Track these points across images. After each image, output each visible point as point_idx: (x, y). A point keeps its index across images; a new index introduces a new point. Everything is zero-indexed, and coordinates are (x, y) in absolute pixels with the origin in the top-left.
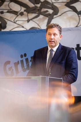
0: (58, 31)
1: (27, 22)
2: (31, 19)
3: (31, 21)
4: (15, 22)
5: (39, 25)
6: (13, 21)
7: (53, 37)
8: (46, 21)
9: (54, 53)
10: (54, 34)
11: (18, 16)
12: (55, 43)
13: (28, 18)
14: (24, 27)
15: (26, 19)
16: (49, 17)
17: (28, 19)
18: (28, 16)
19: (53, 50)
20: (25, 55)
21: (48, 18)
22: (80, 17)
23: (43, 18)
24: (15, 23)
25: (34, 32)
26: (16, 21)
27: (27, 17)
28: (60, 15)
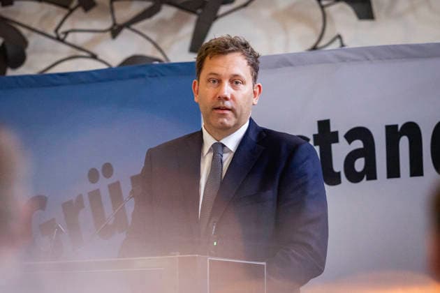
0: (249, 67)
1: (108, 34)
2: (128, 25)
3: (125, 31)
4: (62, 36)
5: (162, 46)
6: (52, 33)
7: (227, 89)
8: (188, 30)
9: (227, 159)
10: (235, 81)
11: (71, 11)
12: (236, 115)
13: (114, 19)
14: (100, 57)
15: (107, 24)
16: (199, 11)
17: (115, 24)
18: (112, 11)
19: (223, 146)
20: (108, 170)
21: (194, 18)
22: (327, 9)
23: (176, 17)
24: (62, 41)
25: (143, 76)
26: (66, 33)
27: (110, 17)
28: (245, 5)
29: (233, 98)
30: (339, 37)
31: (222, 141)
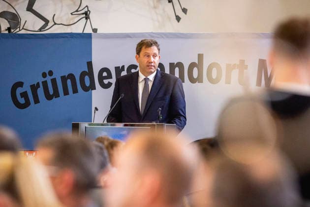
0: (158, 50)
10: (154, 55)
12: (155, 68)
19: (148, 79)
20: (51, 73)
29: (154, 62)
30: (87, 6)
31: (148, 77)
